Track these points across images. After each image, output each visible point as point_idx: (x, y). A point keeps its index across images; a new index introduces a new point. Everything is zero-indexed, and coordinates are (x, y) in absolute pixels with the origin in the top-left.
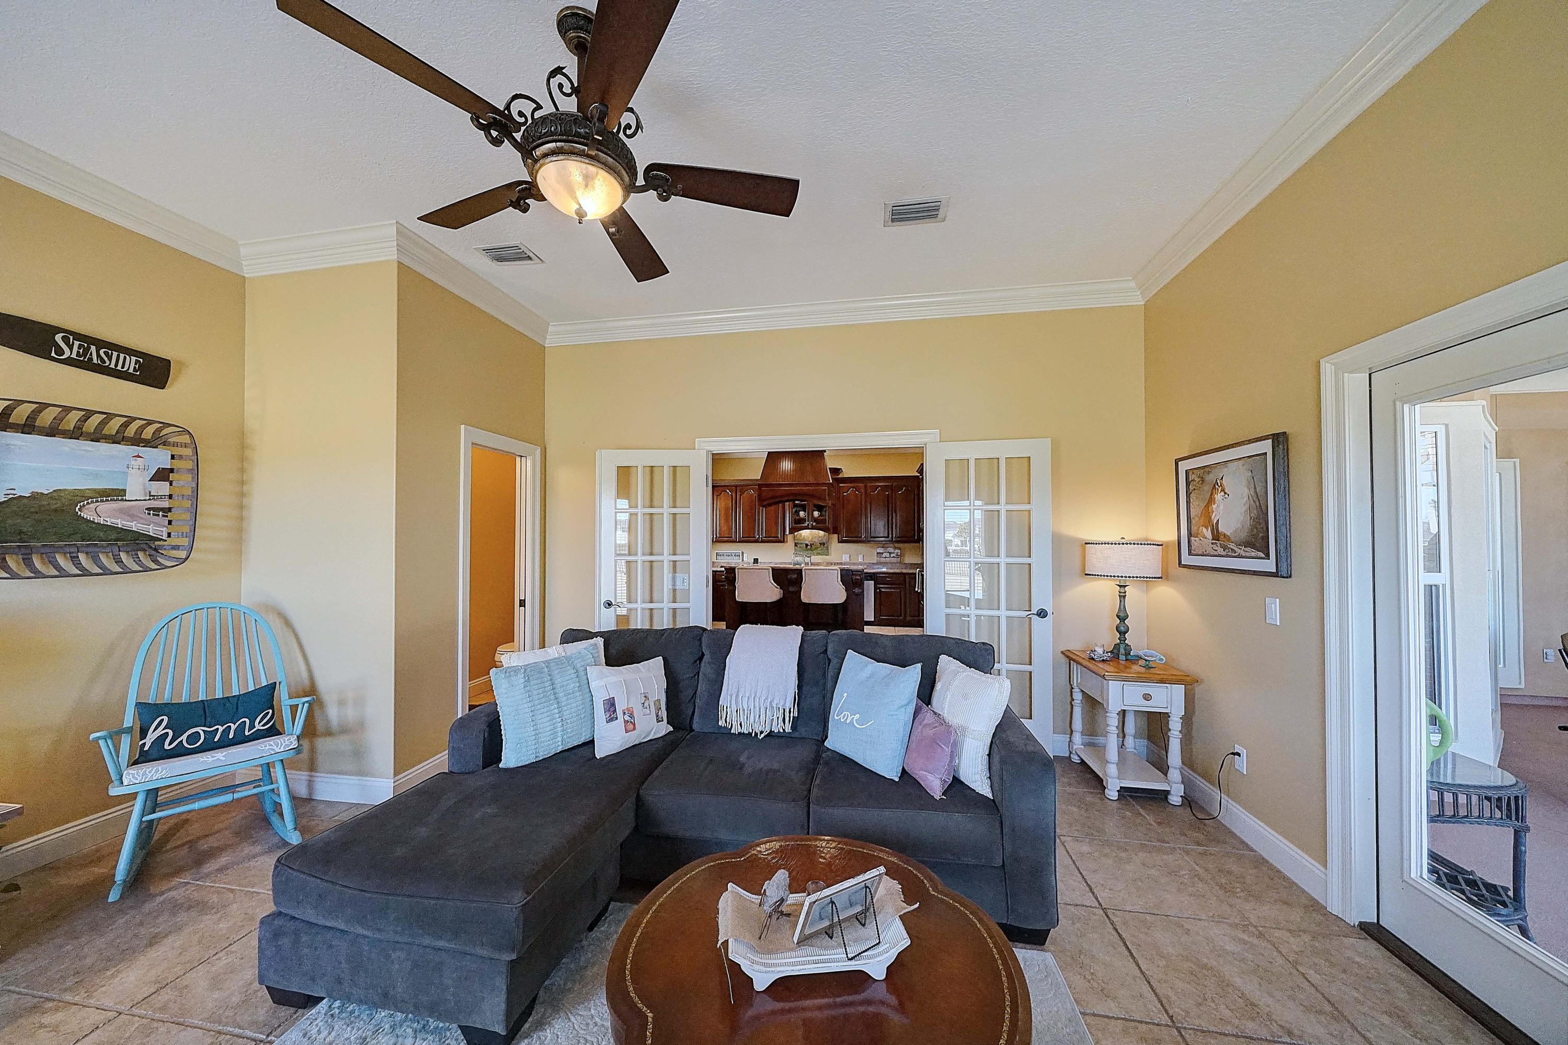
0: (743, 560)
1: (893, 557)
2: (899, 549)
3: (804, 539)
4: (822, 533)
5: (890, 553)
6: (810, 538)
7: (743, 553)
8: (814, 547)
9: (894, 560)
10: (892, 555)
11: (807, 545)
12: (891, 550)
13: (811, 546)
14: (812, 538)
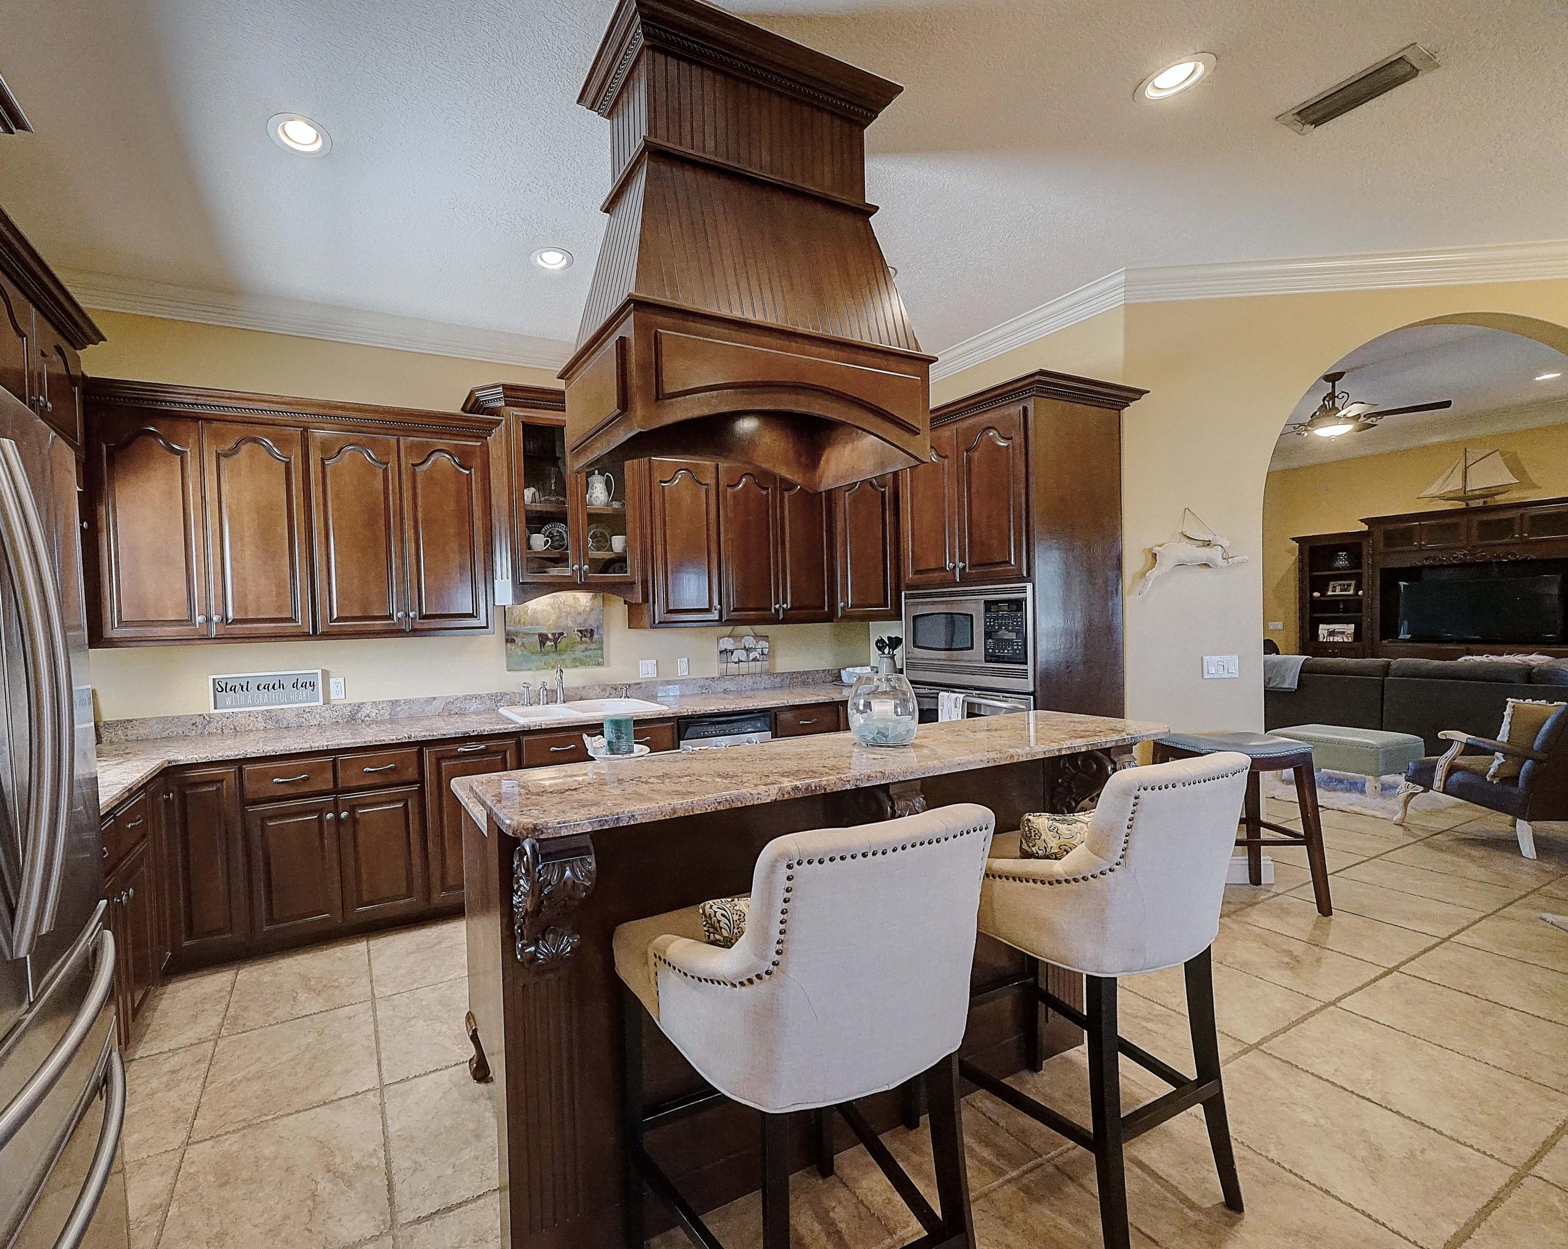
0: (327, 701)
1: (755, 660)
2: (765, 638)
3: (535, 621)
4: (583, 599)
5: (748, 650)
6: (554, 617)
7: (326, 675)
8: (563, 643)
9: (756, 667)
10: (752, 656)
11: (543, 638)
12: (749, 642)
13: (555, 640)
14: (559, 617)
